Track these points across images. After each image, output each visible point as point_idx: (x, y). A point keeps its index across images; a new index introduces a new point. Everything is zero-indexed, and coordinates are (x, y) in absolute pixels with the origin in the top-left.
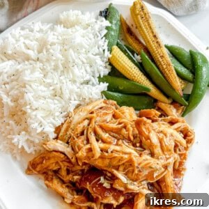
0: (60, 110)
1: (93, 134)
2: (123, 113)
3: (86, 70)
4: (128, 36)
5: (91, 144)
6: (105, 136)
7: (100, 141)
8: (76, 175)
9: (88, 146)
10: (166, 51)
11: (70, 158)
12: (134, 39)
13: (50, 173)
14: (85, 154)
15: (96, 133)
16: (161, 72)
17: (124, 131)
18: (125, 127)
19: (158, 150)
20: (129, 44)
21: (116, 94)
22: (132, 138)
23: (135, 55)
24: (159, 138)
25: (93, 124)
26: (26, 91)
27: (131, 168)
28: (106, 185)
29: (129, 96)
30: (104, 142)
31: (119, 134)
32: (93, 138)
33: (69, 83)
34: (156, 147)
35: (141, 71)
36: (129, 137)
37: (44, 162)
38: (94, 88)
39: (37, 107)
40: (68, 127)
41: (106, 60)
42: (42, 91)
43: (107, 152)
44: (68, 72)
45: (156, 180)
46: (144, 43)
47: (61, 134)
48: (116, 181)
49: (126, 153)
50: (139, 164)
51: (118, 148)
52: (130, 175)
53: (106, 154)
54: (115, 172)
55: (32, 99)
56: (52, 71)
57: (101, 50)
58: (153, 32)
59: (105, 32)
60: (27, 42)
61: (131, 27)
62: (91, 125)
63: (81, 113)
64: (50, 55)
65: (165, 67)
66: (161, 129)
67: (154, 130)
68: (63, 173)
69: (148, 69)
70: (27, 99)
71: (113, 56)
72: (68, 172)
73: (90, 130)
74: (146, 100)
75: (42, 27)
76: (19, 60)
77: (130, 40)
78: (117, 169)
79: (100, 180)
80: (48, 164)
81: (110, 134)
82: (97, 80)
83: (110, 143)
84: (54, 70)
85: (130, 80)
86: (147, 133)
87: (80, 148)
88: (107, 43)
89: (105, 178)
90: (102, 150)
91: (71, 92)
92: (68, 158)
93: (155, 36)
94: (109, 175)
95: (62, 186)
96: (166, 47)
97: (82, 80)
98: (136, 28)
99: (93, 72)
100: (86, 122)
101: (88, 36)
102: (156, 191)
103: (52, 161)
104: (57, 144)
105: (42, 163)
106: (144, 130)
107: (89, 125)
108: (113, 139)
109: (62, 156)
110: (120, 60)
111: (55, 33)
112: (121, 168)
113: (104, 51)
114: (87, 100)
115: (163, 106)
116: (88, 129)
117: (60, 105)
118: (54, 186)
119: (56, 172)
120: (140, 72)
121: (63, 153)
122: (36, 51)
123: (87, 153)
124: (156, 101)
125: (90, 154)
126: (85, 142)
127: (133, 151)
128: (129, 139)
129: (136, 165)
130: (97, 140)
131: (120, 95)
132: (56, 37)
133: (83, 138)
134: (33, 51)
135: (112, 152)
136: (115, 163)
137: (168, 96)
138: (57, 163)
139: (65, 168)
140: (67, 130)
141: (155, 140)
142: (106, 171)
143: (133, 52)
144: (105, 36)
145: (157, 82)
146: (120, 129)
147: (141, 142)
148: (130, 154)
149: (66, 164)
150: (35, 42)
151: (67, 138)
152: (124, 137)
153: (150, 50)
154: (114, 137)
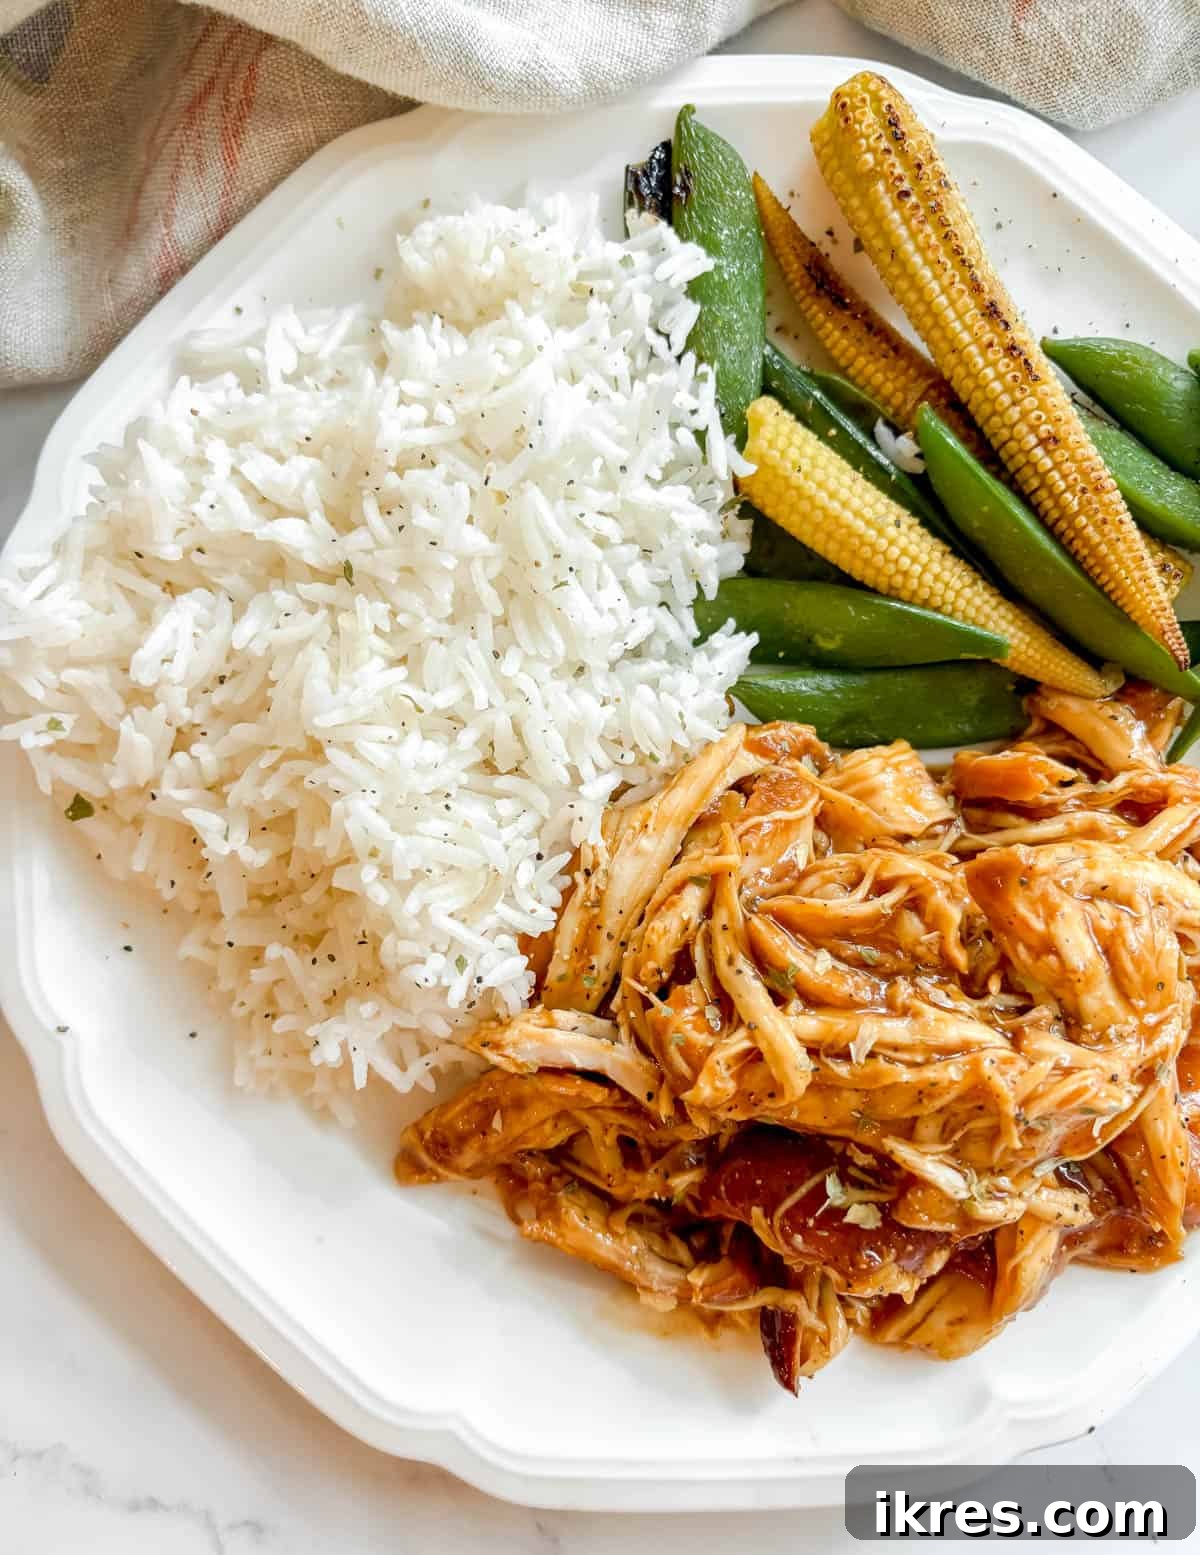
0: (535, 847)
1: (748, 970)
2: (865, 795)
3: (625, 585)
4: (817, 312)
5: (752, 1029)
6: (815, 966)
7: (795, 1004)
8: (679, 1168)
9: (738, 1042)
10: (1055, 385)
11: (640, 1094)
12: (857, 330)
13: (534, 1169)
14: (731, 1086)
15: (760, 959)
16: (1050, 529)
17: (912, 924)
18: (915, 903)
19: (1099, 999)
20: (833, 363)
21: (806, 684)
22: (961, 958)
23: (881, 429)
24: (1097, 931)
25: (733, 907)
26: (335, 782)
27: (980, 1124)
28: (862, 1214)
29: (879, 678)
30: (814, 1001)
31: (891, 946)
32: (751, 992)
33: (557, 688)
34: (1089, 981)
35: (935, 532)
36: (943, 955)
37: (497, 1123)
38: (686, 682)
39: (414, 861)
40: (592, 927)
41: (722, 494)
42: (420, 768)
43: (846, 1056)
44: (533, 623)
45: (1101, 1144)
46: (923, 348)
47: (555, 970)
48: (915, 1197)
49: (947, 1052)
50: (1025, 1103)
51: (898, 1030)
52: (975, 1151)
53: (842, 1070)
54: (904, 1153)
55: (380, 824)
56: (445, 630)
57: (686, 437)
58: (976, 288)
59: (687, 314)
60: (260, 469)
61: (826, 247)
62: (721, 917)
63: (645, 843)
64: (422, 546)
65: (1072, 501)
66: (1099, 877)
67: (1067, 890)
68: (605, 1158)
69: (974, 522)
70: (352, 827)
71: (762, 463)
72: (631, 1153)
73: (724, 946)
74: (971, 692)
75: (308, 343)
76: (232, 581)
77: (839, 339)
78: (908, 1131)
79: (820, 1193)
80: (517, 1129)
81: (838, 957)
82: (689, 618)
83: (849, 1005)
84: (452, 620)
85: (874, 591)
86: (1038, 925)
87: (697, 1061)
88: (709, 390)
89: (845, 1179)
90: (813, 1052)
91: (574, 734)
92: (626, 1095)
93: (992, 312)
94: (863, 1160)
95: (607, 1227)
96: (1055, 353)
97: (616, 650)
98: (858, 246)
99: (667, 585)
100: (692, 901)
101: (596, 365)
102: (1099, 1184)
103: (537, 1112)
104: (558, 1036)
105: (484, 1128)
106: (1022, 909)
107: (708, 911)
108: (861, 977)
109: (598, 1094)
110: (810, 487)
111: (411, 387)
112: (928, 1130)
113: (701, 436)
114: (665, 761)
115: (1072, 713)
116: (709, 939)
117: (527, 822)
118: (572, 1239)
119: (561, 1157)
120: (930, 540)
121: (596, 1077)
122: (317, 517)
123: (738, 1077)
124: (1028, 686)
125: (755, 1081)
126: (712, 1013)
127: (978, 1032)
128: (946, 969)
129: (1012, 1110)
130: (779, 1000)
131: (828, 682)
132: (418, 413)
133: (695, 991)
134: (304, 516)
135: (872, 1055)
136: (895, 1109)
137: (1095, 661)
138: (563, 1115)
139: (610, 1139)
140: (585, 947)
141: (1080, 949)
142: (847, 1140)
143: (863, 414)
144: (691, 341)
145: (1035, 589)
146: (893, 921)
147: (1004, 964)
148: (964, 1048)
149: (615, 1119)
150: (303, 463)
151: (597, 991)
152: (915, 958)
153: (964, 387)
154: (861, 964)
